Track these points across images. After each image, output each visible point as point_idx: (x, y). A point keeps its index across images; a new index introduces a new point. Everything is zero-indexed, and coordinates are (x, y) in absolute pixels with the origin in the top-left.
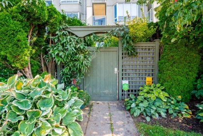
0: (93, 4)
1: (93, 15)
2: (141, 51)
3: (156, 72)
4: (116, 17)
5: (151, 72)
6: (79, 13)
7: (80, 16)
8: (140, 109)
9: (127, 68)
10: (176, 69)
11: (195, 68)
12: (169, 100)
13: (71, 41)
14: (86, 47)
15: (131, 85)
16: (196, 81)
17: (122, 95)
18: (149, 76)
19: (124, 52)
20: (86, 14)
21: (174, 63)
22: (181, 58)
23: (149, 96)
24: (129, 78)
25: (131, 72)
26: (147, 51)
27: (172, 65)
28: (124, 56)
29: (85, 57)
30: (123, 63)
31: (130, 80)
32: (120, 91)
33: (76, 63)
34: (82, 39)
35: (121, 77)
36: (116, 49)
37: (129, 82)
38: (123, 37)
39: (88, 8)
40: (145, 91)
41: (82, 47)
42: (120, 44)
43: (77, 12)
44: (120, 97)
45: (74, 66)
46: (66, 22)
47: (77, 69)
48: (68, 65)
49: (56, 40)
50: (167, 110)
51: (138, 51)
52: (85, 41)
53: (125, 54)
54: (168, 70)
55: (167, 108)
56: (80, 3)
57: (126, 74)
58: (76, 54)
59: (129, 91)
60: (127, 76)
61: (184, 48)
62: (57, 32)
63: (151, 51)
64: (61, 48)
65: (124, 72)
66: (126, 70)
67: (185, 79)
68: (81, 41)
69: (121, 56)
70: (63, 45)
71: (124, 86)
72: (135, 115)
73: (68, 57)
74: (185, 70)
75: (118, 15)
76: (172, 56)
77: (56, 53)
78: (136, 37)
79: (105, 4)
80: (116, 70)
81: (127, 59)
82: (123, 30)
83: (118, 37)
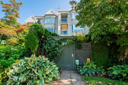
0: (61, 24)
1: (61, 29)
2: (84, 47)
3: (91, 56)
4: (73, 30)
5: (89, 56)
6: (54, 28)
7: (54, 29)
8: (84, 71)
9: (78, 54)
10: (99, 54)
11: (107, 54)
12: (97, 68)
13: (53, 42)
14: (59, 45)
15: (80, 62)
16: (108, 59)
17: (76, 67)
18: (88, 58)
19: (76, 47)
20: (57, 29)
21: (98, 51)
22: (100, 49)
23: (88, 66)
24: (79, 59)
25: (80, 56)
26: (86, 47)
27: (97, 53)
28: (76, 49)
29: (59, 49)
30: (76, 52)
31: (80, 60)
32: (75, 65)
33: (55, 52)
34: (58, 42)
35: (75, 58)
36: (72, 45)
37: (79, 61)
38: (75, 41)
39: (58, 26)
40: (86, 64)
41: (58, 45)
42: (74, 44)
43: (53, 28)
44: (75, 68)
45: (54, 53)
46: (51, 35)
47: (55, 54)
48: (51, 53)
49: (47, 42)
50: (96, 72)
51: (82, 46)
52: (59, 43)
53: (77, 48)
54: (96, 55)
55: (96, 71)
56: (55, 24)
57: (77, 57)
58: (55, 48)
59: (79, 65)
60: (78, 58)
61: (101, 45)
62: (47, 39)
63: (88, 47)
64: (48, 45)
65: (76, 56)
66: (77, 55)
67: (103, 58)
68: (57, 42)
69: (75, 49)
70: (49, 44)
71: (76, 63)
72: (81, 74)
73: (51, 49)
74: (103, 55)
75: (73, 29)
76: (97, 49)
77: (47, 47)
78: (80, 41)
79: (67, 24)
80: (73, 55)
81: (78, 50)
82: (75, 38)
83: (73, 41)
